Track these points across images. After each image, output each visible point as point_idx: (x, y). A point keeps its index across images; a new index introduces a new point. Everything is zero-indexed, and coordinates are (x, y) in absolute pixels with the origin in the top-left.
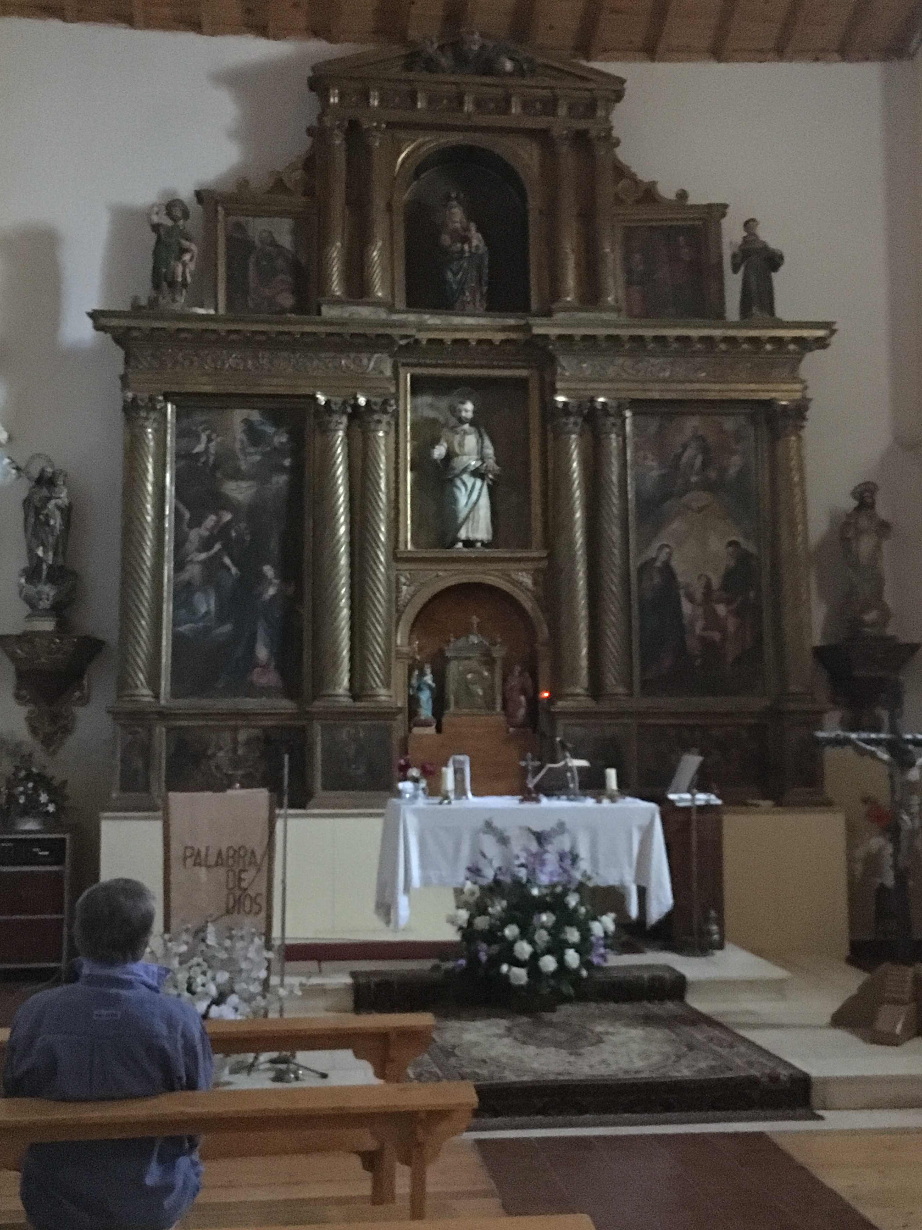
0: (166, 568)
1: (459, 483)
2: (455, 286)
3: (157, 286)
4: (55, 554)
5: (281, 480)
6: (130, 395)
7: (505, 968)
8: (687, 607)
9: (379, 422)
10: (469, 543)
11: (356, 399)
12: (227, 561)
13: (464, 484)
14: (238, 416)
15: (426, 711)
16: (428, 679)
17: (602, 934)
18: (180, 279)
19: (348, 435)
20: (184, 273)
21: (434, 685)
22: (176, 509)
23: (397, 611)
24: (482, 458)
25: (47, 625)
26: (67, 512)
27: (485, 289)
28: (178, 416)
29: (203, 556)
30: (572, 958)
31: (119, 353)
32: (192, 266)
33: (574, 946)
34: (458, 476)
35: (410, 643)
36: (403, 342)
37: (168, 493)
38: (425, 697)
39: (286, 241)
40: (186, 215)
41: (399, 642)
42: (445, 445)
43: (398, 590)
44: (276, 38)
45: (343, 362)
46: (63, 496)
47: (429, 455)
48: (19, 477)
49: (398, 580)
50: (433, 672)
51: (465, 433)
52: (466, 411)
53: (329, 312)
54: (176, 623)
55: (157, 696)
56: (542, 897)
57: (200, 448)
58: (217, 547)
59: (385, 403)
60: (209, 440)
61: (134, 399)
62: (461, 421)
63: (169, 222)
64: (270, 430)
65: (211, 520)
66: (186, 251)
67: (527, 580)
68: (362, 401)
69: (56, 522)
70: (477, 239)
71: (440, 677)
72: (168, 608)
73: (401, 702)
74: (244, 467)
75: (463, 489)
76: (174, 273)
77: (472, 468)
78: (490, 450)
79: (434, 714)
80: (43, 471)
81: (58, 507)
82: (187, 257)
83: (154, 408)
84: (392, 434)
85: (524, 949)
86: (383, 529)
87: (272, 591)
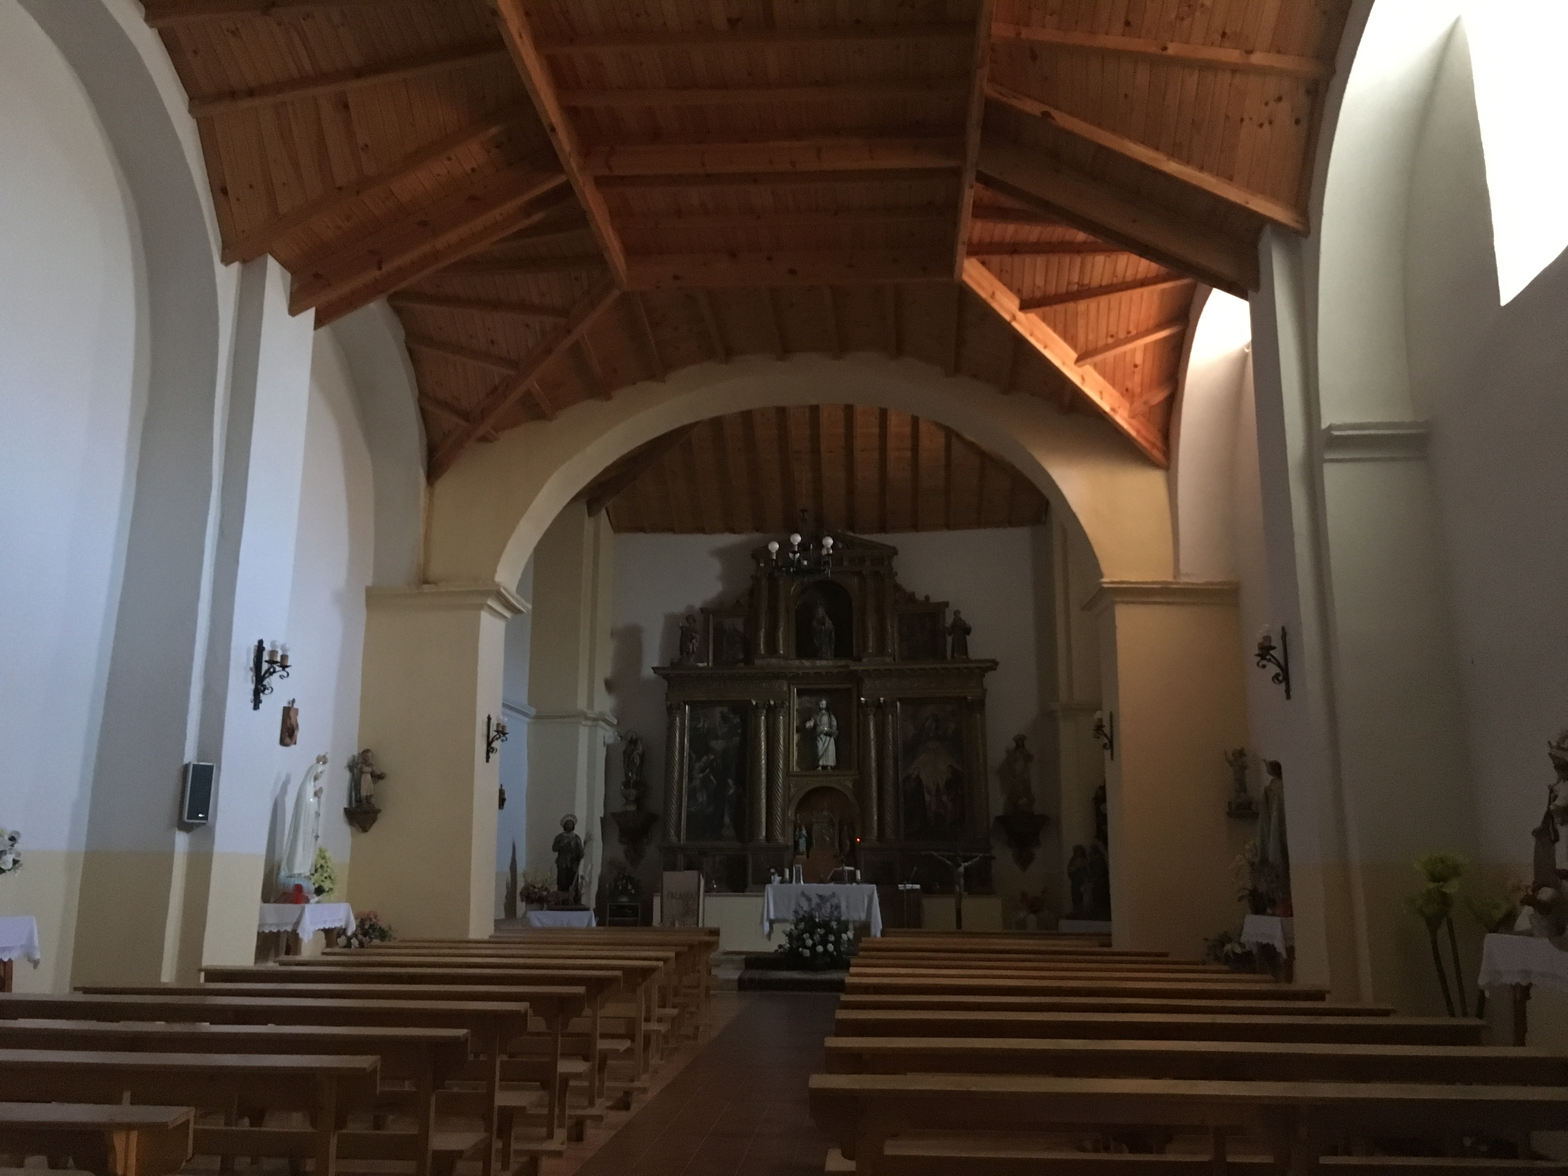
0: (684, 781)
1: (819, 739)
2: (818, 646)
3: (682, 654)
4: (637, 775)
5: (737, 739)
6: (669, 703)
7: (800, 949)
8: (927, 798)
9: (780, 712)
10: (824, 768)
11: (769, 701)
12: (712, 777)
13: (821, 739)
14: (717, 711)
15: (802, 847)
16: (804, 832)
17: (847, 939)
18: (691, 651)
19: (766, 717)
20: (693, 647)
21: (806, 835)
22: (689, 753)
23: (789, 800)
24: (830, 726)
25: (632, 808)
26: (642, 756)
27: (833, 647)
28: (691, 710)
29: (701, 775)
30: (831, 947)
31: (666, 684)
32: (697, 644)
33: (832, 942)
34: (819, 735)
35: (796, 815)
36: (790, 675)
37: (685, 747)
38: (802, 842)
39: (741, 628)
40: (694, 621)
41: (789, 815)
42: (813, 720)
43: (789, 789)
44: (739, 533)
45: (764, 685)
46: (640, 748)
47: (805, 725)
48: (621, 739)
49: (789, 786)
50: (806, 829)
51: (823, 715)
52: (822, 704)
53: (758, 662)
54: (688, 807)
55: (679, 840)
56: (819, 922)
57: (701, 725)
58: (708, 770)
59: (783, 703)
60: (704, 721)
61: (671, 705)
62: (821, 709)
63: (687, 625)
64: (732, 716)
65: (705, 758)
66: (693, 638)
67: (850, 785)
68: (772, 703)
69: (637, 761)
70: (829, 623)
71: (809, 832)
72: (685, 799)
73: (791, 843)
74: (720, 734)
75: (821, 742)
76: (689, 649)
77: (825, 732)
78: (835, 723)
79: (806, 849)
80: (632, 737)
81: (639, 755)
82: (694, 641)
83: (679, 708)
84: (787, 717)
85: (809, 942)
86: (781, 762)
87: (732, 791)
